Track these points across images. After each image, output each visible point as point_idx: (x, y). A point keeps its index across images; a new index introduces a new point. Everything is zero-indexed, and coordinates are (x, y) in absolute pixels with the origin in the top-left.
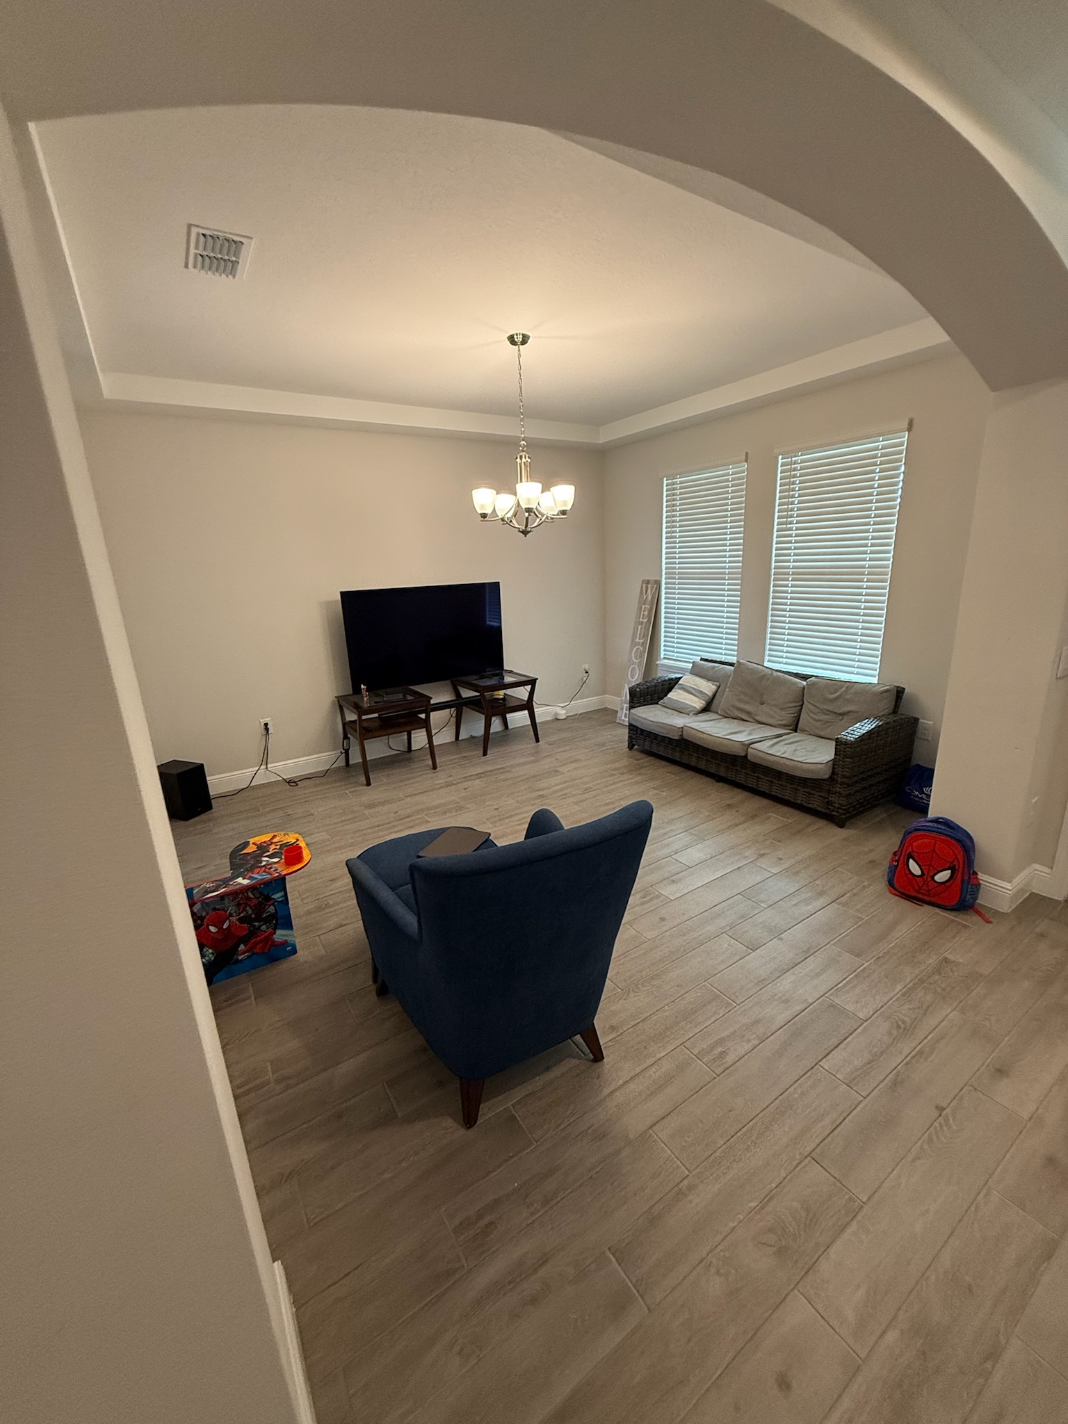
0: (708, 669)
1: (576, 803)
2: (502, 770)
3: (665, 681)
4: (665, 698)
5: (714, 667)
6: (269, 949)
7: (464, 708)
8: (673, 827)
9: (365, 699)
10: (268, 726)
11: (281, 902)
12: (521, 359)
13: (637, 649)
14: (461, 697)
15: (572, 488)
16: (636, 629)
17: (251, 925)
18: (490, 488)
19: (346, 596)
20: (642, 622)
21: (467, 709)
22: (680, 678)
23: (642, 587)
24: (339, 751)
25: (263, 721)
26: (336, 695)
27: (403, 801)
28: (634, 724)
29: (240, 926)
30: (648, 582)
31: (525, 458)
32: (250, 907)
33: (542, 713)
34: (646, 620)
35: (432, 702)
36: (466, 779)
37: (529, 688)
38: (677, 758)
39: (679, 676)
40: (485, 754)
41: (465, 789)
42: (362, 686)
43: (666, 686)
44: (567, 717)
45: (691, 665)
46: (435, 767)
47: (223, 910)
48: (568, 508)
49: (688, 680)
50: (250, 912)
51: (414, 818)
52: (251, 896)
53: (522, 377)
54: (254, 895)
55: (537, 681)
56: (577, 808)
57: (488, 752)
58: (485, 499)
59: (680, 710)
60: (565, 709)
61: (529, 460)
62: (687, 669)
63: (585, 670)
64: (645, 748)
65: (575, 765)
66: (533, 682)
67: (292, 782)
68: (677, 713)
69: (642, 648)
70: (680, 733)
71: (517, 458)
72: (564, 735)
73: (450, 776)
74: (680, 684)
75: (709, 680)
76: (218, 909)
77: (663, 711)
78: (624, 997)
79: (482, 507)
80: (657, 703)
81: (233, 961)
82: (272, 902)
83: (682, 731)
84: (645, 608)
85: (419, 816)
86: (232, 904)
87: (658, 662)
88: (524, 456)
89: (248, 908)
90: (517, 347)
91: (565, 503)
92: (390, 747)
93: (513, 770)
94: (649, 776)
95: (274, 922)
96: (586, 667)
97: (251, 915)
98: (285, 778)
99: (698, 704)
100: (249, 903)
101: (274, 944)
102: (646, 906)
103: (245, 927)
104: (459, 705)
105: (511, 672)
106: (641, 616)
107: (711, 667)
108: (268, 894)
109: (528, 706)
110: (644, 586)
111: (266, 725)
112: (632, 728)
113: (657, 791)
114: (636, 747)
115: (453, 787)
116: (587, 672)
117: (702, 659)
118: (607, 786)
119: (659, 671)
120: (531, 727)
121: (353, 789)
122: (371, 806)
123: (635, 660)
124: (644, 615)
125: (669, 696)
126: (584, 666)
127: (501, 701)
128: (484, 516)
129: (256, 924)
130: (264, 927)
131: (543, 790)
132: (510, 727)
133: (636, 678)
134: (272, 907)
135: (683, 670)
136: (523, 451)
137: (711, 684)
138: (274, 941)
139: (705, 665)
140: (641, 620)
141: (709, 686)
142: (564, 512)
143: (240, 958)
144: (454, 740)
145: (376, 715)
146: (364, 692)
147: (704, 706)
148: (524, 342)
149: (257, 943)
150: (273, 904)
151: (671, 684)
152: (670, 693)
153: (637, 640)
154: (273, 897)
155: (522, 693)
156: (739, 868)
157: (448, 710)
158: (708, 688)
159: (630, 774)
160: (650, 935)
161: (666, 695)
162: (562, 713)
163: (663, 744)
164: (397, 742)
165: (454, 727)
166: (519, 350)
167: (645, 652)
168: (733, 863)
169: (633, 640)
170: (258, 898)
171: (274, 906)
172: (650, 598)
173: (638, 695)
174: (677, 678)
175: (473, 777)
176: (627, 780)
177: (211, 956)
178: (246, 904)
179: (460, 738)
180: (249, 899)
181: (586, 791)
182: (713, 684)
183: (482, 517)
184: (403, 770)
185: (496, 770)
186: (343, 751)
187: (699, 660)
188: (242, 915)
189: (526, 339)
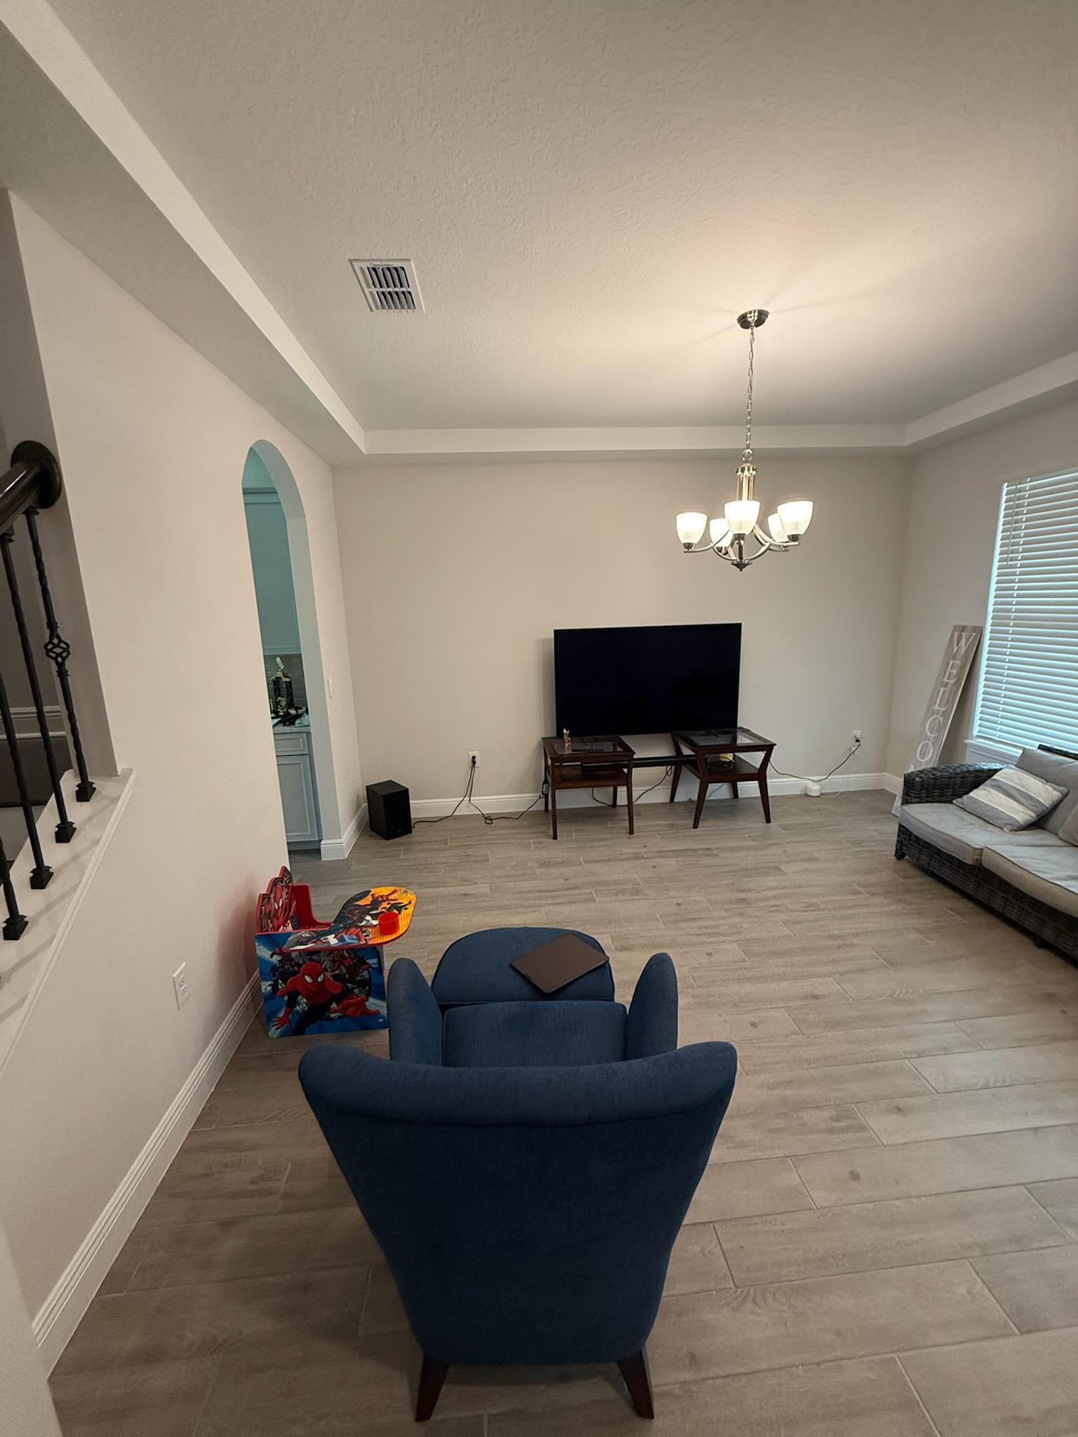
0: (1050, 763)
1: (785, 923)
2: (707, 852)
3: (968, 771)
4: (965, 796)
5: (1061, 763)
6: (361, 1015)
7: (683, 767)
8: (930, 1008)
9: (567, 745)
10: (475, 760)
11: (376, 969)
12: (753, 345)
13: (935, 719)
14: (682, 753)
15: (811, 504)
16: (935, 692)
17: (344, 984)
18: (701, 512)
19: (558, 633)
20: (947, 683)
21: (686, 769)
22: (996, 771)
23: (952, 636)
24: (538, 795)
25: (472, 754)
26: (543, 736)
27: (580, 868)
28: (904, 825)
29: (333, 984)
30: (963, 629)
31: (749, 470)
32: (345, 967)
33: (776, 785)
34: (953, 681)
35: (635, 757)
36: (662, 854)
37: (762, 755)
38: (969, 891)
39: (997, 766)
40: (696, 826)
41: (654, 867)
42: (565, 731)
43: (970, 779)
44: (822, 794)
45: (1021, 752)
46: (631, 832)
47: (319, 962)
48: (801, 531)
49: (1009, 775)
50: (344, 971)
51: (582, 891)
52: (346, 955)
53: (753, 367)
54: (349, 954)
55: (775, 747)
56: (787, 932)
57: (700, 825)
58: (690, 525)
59: (989, 819)
60: (820, 785)
61: (754, 473)
62: (1012, 756)
63: (855, 737)
64: (921, 862)
65: (807, 865)
66: (768, 748)
67: (488, 819)
68: (981, 822)
69: (942, 719)
70: (976, 857)
71: (737, 472)
72: (807, 818)
73: (645, 847)
74: (995, 780)
75: (1047, 781)
76: (315, 961)
77: (956, 815)
78: (735, 1304)
79: (687, 535)
80: (951, 802)
81: (324, 1017)
82: (368, 966)
83: (981, 855)
84: (953, 663)
85: (587, 891)
86: (328, 959)
87: (966, 741)
88: (746, 468)
89: (342, 967)
90: (750, 330)
91: (797, 525)
92: (595, 800)
93: (723, 855)
94: (914, 907)
95: (367, 988)
96: (858, 734)
97: (344, 974)
98: (484, 813)
99: (1022, 814)
100: (344, 962)
101: (365, 1011)
102: (834, 1138)
103: (338, 986)
104: (677, 764)
105: (747, 731)
106: (947, 675)
107: (1055, 761)
108: (363, 957)
109: (760, 776)
110: (956, 634)
111: (474, 758)
112: (902, 829)
113: (921, 937)
114: (907, 857)
115: (643, 861)
116: (858, 741)
117: (1041, 747)
118: (840, 908)
119: (967, 756)
120: (760, 801)
121: (539, 840)
122: (546, 864)
123: (929, 734)
124: (950, 673)
125: (972, 794)
126: (855, 732)
127: (726, 765)
128: (688, 546)
129: (350, 985)
130: (356, 991)
131: (749, 891)
132: (740, 796)
133: (925, 759)
134: (366, 972)
135: (1005, 759)
136: (746, 462)
137: (1050, 788)
138: (365, 1007)
139: (1045, 756)
140: (945, 680)
141: (1047, 791)
142: (794, 538)
143: (332, 1015)
144: (668, 801)
145: (579, 763)
146: (566, 737)
147: (1033, 820)
148: (760, 322)
149: (349, 1006)
150: (367, 969)
151: (980, 777)
152: (975, 791)
153: (936, 707)
154: (367, 961)
155: (756, 759)
156: (1036, 1129)
157: (665, 767)
158: (1045, 793)
159: (885, 898)
160: (820, 1197)
161: (968, 793)
162: (815, 789)
163: (949, 864)
164: (601, 795)
165: (670, 787)
166: (752, 334)
167: (946, 724)
168: (1026, 1114)
169: (929, 707)
170: (353, 959)
171: (368, 971)
172: (963, 650)
173: (918, 786)
174: (989, 770)
175: (670, 854)
176: (876, 905)
177: (304, 1005)
178: (342, 963)
179: (676, 800)
180: (344, 957)
181: (810, 907)
182: (1055, 789)
183: (686, 548)
184: (597, 827)
185: (700, 850)
186: (542, 796)
187: (1035, 749)
188: (336, 972)
189: (763, 316)
